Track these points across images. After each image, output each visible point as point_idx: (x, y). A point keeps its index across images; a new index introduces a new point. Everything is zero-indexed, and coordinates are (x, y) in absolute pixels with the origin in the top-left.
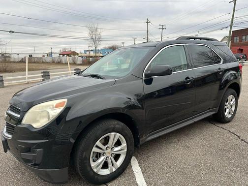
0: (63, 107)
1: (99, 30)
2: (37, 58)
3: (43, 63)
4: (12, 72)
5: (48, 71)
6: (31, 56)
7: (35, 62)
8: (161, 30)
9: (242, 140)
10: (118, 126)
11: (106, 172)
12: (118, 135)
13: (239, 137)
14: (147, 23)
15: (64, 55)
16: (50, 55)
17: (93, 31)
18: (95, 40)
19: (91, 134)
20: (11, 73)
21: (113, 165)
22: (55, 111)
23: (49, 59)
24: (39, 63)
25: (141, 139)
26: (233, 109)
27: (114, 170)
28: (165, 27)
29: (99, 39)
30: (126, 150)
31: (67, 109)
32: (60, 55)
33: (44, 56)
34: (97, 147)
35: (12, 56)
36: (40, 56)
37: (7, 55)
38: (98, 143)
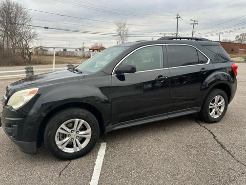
0: (34, 95)
1: (127, 26)
2: (70, 52)
3: (75, 57)
4: (45, 64)
5: (73, 65)
6: (65, 50)
7: (68, 56)
8: (193, 25)
9: (216, 140)
10: (82, 114)
11: (70, 151)
12: (83, 121)
13: (215, 137)
14: (177, 18)
15: (93, 50)
16: (82, 49)
17: (121, 26)
18: (122, 36)
19: (56, 118)
20: (44, 66)
21: (77, 146)
22: (28, 97)
23: (80, 53)
24: (71, 57)
25: (107, 128)
26: (222, 110)
27: (78, 150)
28: (197, 22)
29: (127, 35)
30: (90, 135)
31: (37, 96)
32: (90, 49)
33: (77, 50)
34: (62, 129)
35: (49, 50)
36: (73, 50)
37: (45, 49)
38: (63, 126)
